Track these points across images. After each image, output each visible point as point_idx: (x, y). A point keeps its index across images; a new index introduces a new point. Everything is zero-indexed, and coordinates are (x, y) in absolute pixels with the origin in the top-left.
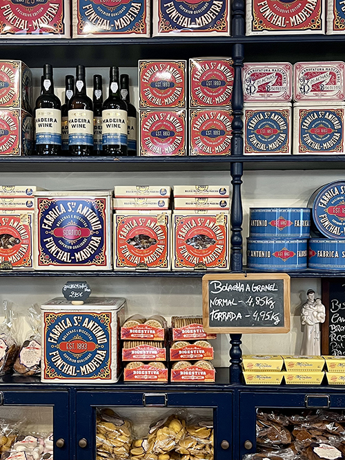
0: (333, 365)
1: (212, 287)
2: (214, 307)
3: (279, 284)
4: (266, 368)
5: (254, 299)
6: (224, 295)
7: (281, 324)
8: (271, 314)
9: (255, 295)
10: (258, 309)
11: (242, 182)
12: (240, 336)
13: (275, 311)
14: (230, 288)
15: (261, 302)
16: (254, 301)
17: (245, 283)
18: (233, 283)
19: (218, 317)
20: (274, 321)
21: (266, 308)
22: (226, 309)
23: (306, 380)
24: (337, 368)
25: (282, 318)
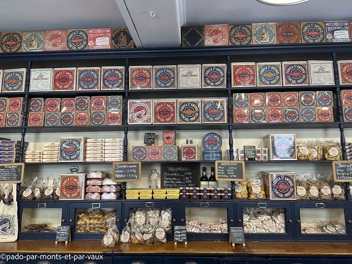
0: (155, 192)
1: (116, 166)
2: (116, 173)
3: (137, 165)
5: (129, 170)
6: (120, 169)
7: (138, 178)
8: (135, 175)
9: (129, 169)
10: (131, 173)
11: (128, 133)
12: (126, 183)
13: (136, 174)
14: (122, 167)
15: (132, 171)
16: (130, 171)
17: (127, 165)
18: (123, 165)
19: (117, 176)
20: (136, 177)
21: (133, 173)
22: (120, 174)
25: (138, 176)
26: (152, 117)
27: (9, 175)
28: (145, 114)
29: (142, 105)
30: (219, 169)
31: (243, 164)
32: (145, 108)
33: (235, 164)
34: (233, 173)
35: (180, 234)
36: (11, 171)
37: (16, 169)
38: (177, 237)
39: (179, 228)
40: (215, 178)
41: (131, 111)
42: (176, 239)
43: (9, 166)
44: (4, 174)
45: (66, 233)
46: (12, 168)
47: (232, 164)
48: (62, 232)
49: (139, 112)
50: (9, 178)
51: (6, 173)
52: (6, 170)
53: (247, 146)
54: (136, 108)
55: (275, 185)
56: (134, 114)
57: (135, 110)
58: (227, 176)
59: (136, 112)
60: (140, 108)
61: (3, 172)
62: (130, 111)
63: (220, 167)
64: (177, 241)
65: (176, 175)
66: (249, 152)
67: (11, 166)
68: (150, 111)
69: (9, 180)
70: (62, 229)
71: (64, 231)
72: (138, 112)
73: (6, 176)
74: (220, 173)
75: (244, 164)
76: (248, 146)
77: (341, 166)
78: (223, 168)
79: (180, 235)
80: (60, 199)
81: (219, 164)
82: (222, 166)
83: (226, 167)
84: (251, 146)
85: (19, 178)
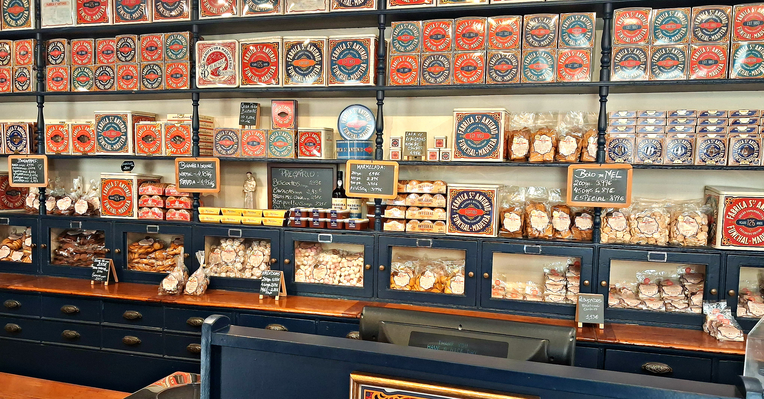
1: (180, 165)
2: (181, 177)
3: (213, 163)
4: (211, 213)
5: (201, 173)
6: (186, 170)
7: (215, 187)
8: (209, 182)
9: (202, 170)
10: (204, 178)
11: (199, 105)
12: (198, 194)
13: (211, 180)
14: (189, 166)
15: (205, 174)
16: (202, 174)
17: (197, 163)
18: (191, 163)
19: (183, 183)
21: (207, 178)
22: (187, 178)
23: (232, 221)
24: (249, 214)
25: (215, 184)
26: (237, 73)
27: (26, 173)
28: (226, 68)
29: (221, 51)
30: (354, 175)
31: (395, 167)
32: (225, 56)
33: (382, 167)
34: (376, 185)
35: (270, 283)
36: (27, 167)
37: (35, 165)
38: (264, 287)
39: (270, 273)
40: (344, 191)
41: (202, 62)
42: (263, 289)
43: (24, 159)
44: (18, 173)
45: (105, 269)
46: (29, 163)
47: (375, 167)
48: (100, 267)
49: (215, 63)
50: (26, 180)
51: (21, 171)
52: (21, 167)
53: (411, 133)
54: (210, 56)
55: (456, 207)
56: (206, 67)
57: (208, 60)
58: (365, 190)
59: (209, 64)
60: (217, 56)
61: (17, 170)
62: (199, 62)
63: (354, 173)
64: (264, 293)
65: (295, 184)
66: (412, 144)
67: (27, 159)
68: (234, 61)
69: (26, 183)
70: (99, 263)
71: (102, 267)
72: (213, 64)
73: (22, 176)
74: (354, 183)
75: (397, 166)
76: (413, 133)
77: (586, 175)
78: (360, 174)
79: (269, 285)
80: (101, 217)
81: (354, 167)
82: (358, 171)
83: (365, 173)
84: (417, 133)
85: (41, 180)
